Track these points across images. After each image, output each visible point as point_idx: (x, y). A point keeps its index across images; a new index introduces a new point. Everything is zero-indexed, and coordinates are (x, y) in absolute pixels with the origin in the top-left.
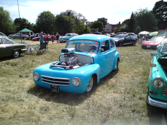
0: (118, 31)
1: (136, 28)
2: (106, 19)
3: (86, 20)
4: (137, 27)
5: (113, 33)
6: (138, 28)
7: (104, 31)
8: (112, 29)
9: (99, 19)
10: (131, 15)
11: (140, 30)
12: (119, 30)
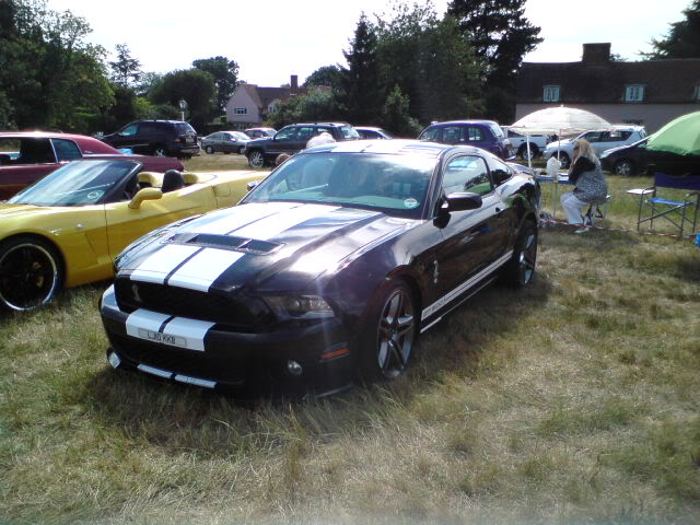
0: (290, 115)
1: (384, 100)
2: (232, 65)
3: (134, 64)
4: (388, 93)
5: (265, 129)
6: (397, 99)
7: (224, 120)
8: (261, 110)
9: (197, 63)
10: (356, 28)
11: (404, 110)
12: (298, 113)
